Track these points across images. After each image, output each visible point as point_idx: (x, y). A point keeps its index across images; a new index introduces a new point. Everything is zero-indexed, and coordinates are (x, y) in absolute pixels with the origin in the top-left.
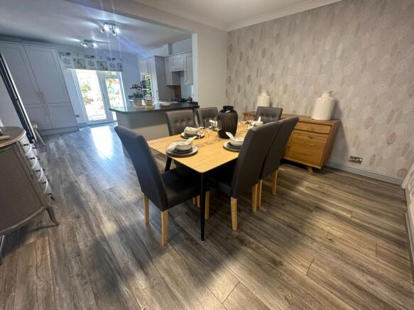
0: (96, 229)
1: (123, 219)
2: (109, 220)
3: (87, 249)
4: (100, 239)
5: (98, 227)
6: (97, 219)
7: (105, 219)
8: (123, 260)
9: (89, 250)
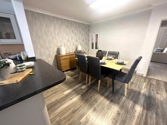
0: (144, 114)
1: (130, 105)
2: (136, 111)
3: (152, 112)
4: (145, 109)
5: (142, 114)
6: (140, 119)
7: (137, 114)
8: (143, 98)
9: (152, 110)
